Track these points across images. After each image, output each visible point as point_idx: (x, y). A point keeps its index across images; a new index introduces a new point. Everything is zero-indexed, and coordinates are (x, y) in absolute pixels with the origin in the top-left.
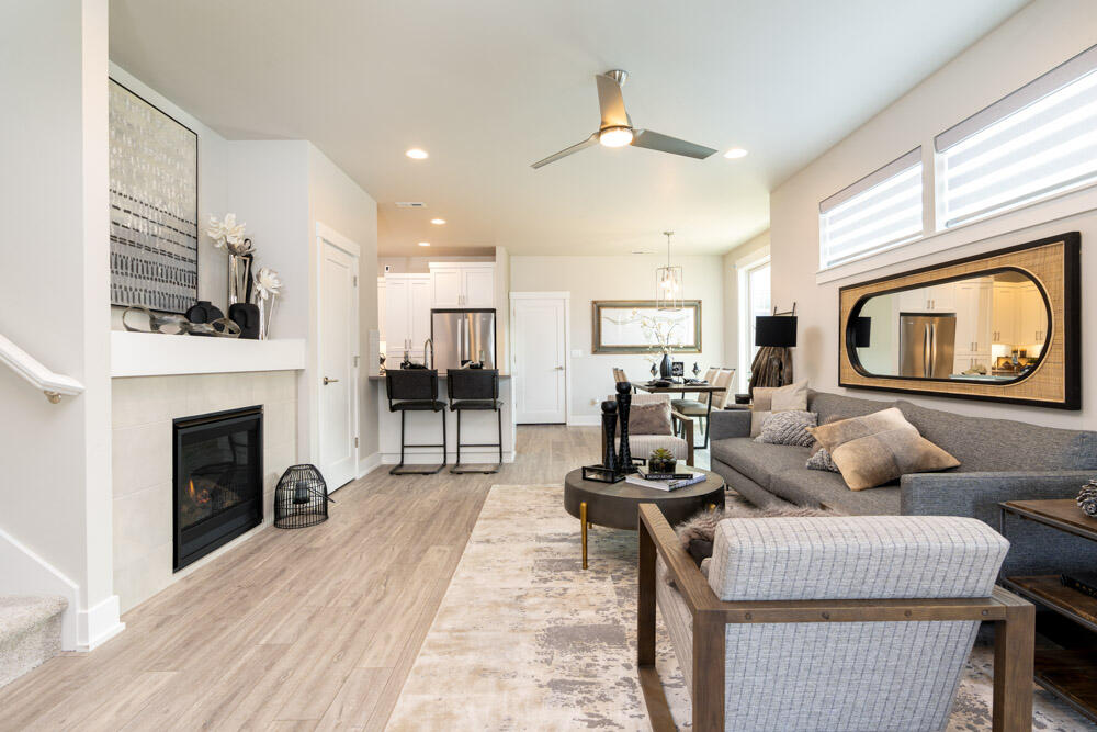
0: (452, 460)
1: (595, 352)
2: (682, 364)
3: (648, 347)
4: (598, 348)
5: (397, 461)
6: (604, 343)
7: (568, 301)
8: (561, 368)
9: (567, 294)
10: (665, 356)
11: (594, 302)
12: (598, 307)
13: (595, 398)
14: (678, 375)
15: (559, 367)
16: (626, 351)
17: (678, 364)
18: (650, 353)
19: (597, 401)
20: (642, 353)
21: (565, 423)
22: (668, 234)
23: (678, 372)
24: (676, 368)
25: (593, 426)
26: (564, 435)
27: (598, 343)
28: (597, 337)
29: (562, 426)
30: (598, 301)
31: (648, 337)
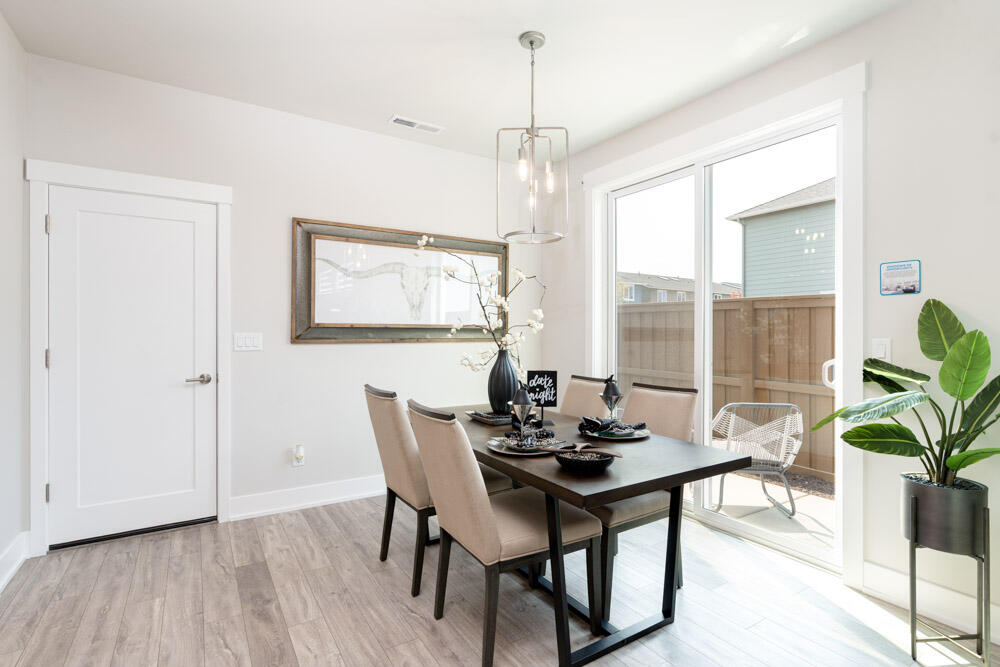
1: (297, 339)
2: (553, 375)
3: (447, 330)
4: (306, 329)
6: (321, 316)
8: (204, 379)
9: (222, 194)
10: (502, 354)
11: (297, 223)
12: (306, 236)
13: (298, 446)
14: (542, 402)
15: (197, 376)
16: (371, 335)
17: (541, 374)
18: (418, 340)
19: (302, 452)
20: (402, 340)
21: (214, 519)
22: (531, 43)
23: (544, 396)
24: (538, 386)
25: (290, 514)
26: (207, 558)
27: (305, 319)
28: (304, 305)
29: (205, 528)
30: (306, 221)
31: (416, 307)
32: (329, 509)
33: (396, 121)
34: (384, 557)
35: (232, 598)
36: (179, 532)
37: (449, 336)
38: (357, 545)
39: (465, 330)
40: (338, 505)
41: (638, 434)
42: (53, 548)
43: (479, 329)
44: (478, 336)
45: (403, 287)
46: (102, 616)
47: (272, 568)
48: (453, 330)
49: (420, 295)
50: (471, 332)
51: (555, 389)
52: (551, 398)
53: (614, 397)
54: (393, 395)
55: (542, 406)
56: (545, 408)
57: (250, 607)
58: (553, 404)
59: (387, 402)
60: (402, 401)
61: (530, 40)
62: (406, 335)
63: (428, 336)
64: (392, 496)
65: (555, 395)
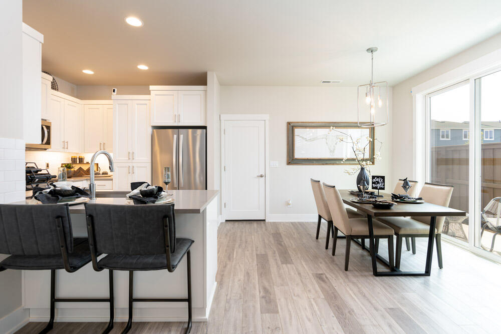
0: (122, 317)
1: (289, 163)
2: (383, 178)
3: (342, 160)
4: (292, 160)
5: (46, 318)
6: (297, 155)
7: (267, 122)
8: (261, 176)
9: (266, 117)
10: (362, 169)
11: (289, 123)
12: (291, 128)
13: (289, 200)
14: (378, 188)
15: (260, 175)
16: (315, 162)
17: (378, 177)
18: (333, 164)
19: (290, 202)
20: (327, 164)
21: (264, 220)
22: (372, 51)
23: (379, 186)
24: (377, 182)
25: (287, 223)
26: (264, 230)
27: (292, 156)
28: (291, 151)
29: (262, 222)
30: (292, 123)
31: (332, 151)
32: (300, 223)
33: (323, 82)
34: (317, 238)
35: (271, 239)
36: (255, 222)
37: (342, 162)
38: (309, 234)
39: (348, 160)
40: (303, 223)
41: (418, 201)
42: (226, 221)
43: (353, 160)
44: (353, 162)
45: (327, 143)
46: (241, 237)
47: (282, 235)
48: (344, 160)
49: (334, 146)
50: (350, 161)
51: (384, 183)
52: (382, 187)
53: (408, 187)
54: (319, 181)
55: (379, 189)
56: (380, 191)
57: (276, 242)
58: (383, 189)
59: (317, 184)
60: (321, 183)
61: (371, 50)
62: (328, 162)
63: (337, 162)
64: (320, 217)
65: (384, 185)
